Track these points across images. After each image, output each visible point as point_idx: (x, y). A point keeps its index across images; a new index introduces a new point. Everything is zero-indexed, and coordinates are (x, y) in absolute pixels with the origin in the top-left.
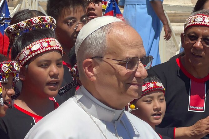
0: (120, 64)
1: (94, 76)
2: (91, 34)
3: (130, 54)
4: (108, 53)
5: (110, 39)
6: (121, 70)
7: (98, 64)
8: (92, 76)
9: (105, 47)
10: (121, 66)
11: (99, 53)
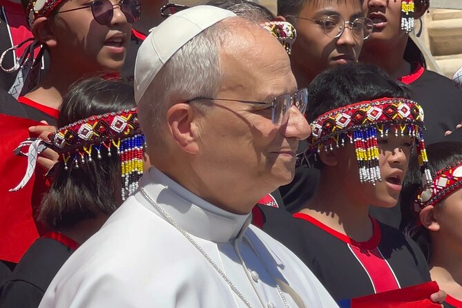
0: (254, 111)
1: (194, 141)
2: (182, 47)
3: (274, 88)
4: (224, 87)
5: (228, 57)
6: (258, 124)
7: (202, 114)
8: (190, 142)
9: (218, 75)
10: (257, 115)
11: (204, 88)
